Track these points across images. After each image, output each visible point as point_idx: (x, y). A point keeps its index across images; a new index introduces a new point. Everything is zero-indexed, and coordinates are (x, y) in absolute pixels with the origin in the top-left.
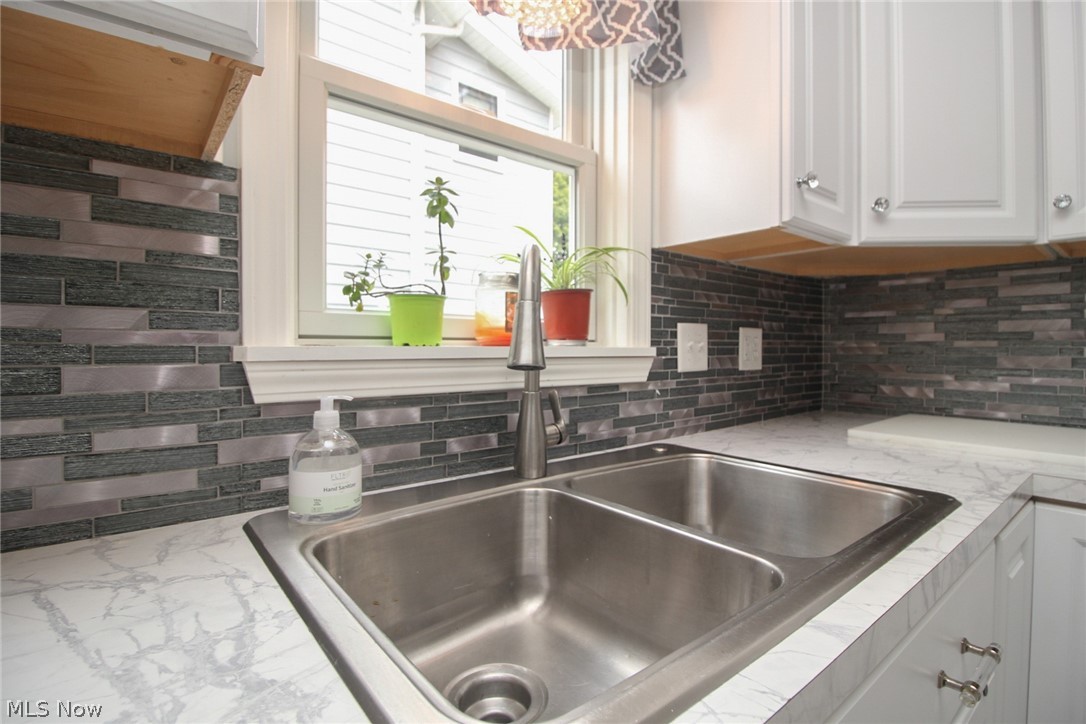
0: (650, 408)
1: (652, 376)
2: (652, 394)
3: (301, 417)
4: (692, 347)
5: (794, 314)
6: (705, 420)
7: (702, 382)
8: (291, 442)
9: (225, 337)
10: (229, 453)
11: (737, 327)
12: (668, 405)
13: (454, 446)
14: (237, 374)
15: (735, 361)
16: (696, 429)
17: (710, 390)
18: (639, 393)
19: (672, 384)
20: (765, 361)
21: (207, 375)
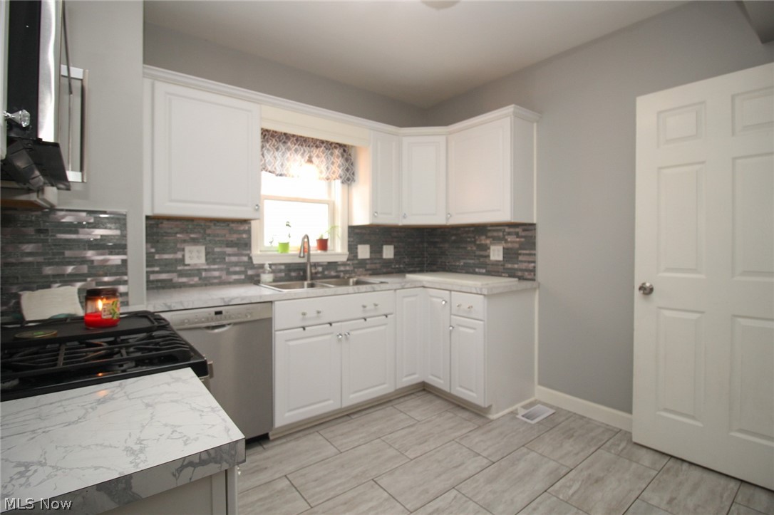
0: (348, 268)
1: (348, 260)
2: (349, 265)
3: (262, 266)
4: (364, 252)
5: (410, 240)
6: (370, 272)
7: (368, 262)
8: (261, 270)
9: (248, 252)
10: (250, 272)
11: (382, 245)
12: (354, 268)
13: (293, 274)
14: (250, 258)
15: (382, 255)
16: (365, 275)
17: (371, 263)
18: (344, 264)
19: (356, 262)
20: (395, 255)
21: (245, 259)
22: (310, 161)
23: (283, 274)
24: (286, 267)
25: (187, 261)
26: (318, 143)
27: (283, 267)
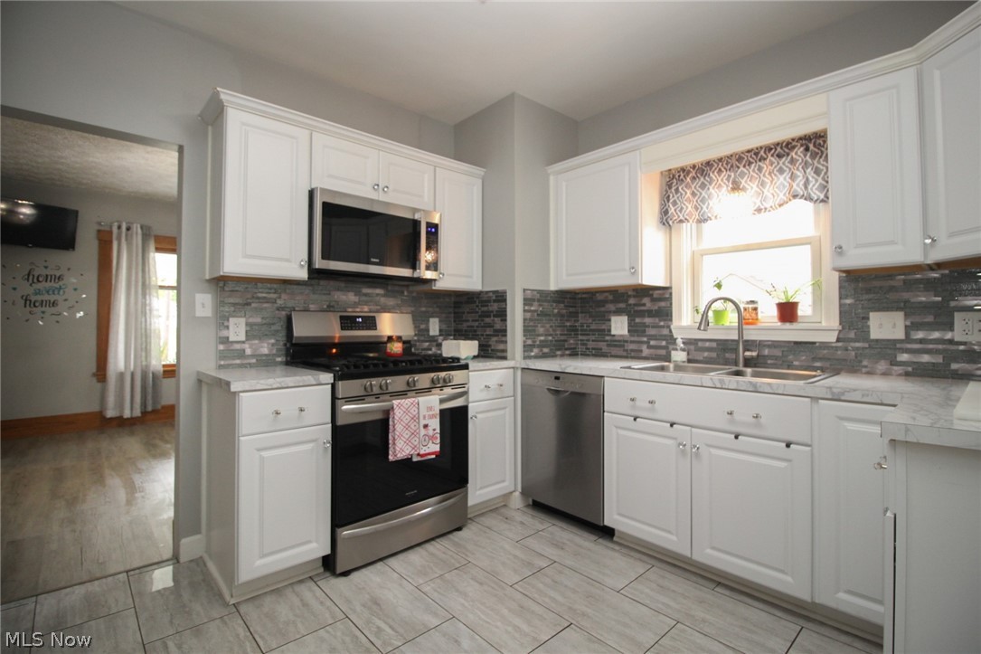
1: (840, 339)
9: (669, 323)
12: (860, 356)
21: (665, 332)
22: (736, 187)
23: (714, 355)
24: (718, 344)
25: (613, 333)
26: (762, 153)
27: (714, 345)
